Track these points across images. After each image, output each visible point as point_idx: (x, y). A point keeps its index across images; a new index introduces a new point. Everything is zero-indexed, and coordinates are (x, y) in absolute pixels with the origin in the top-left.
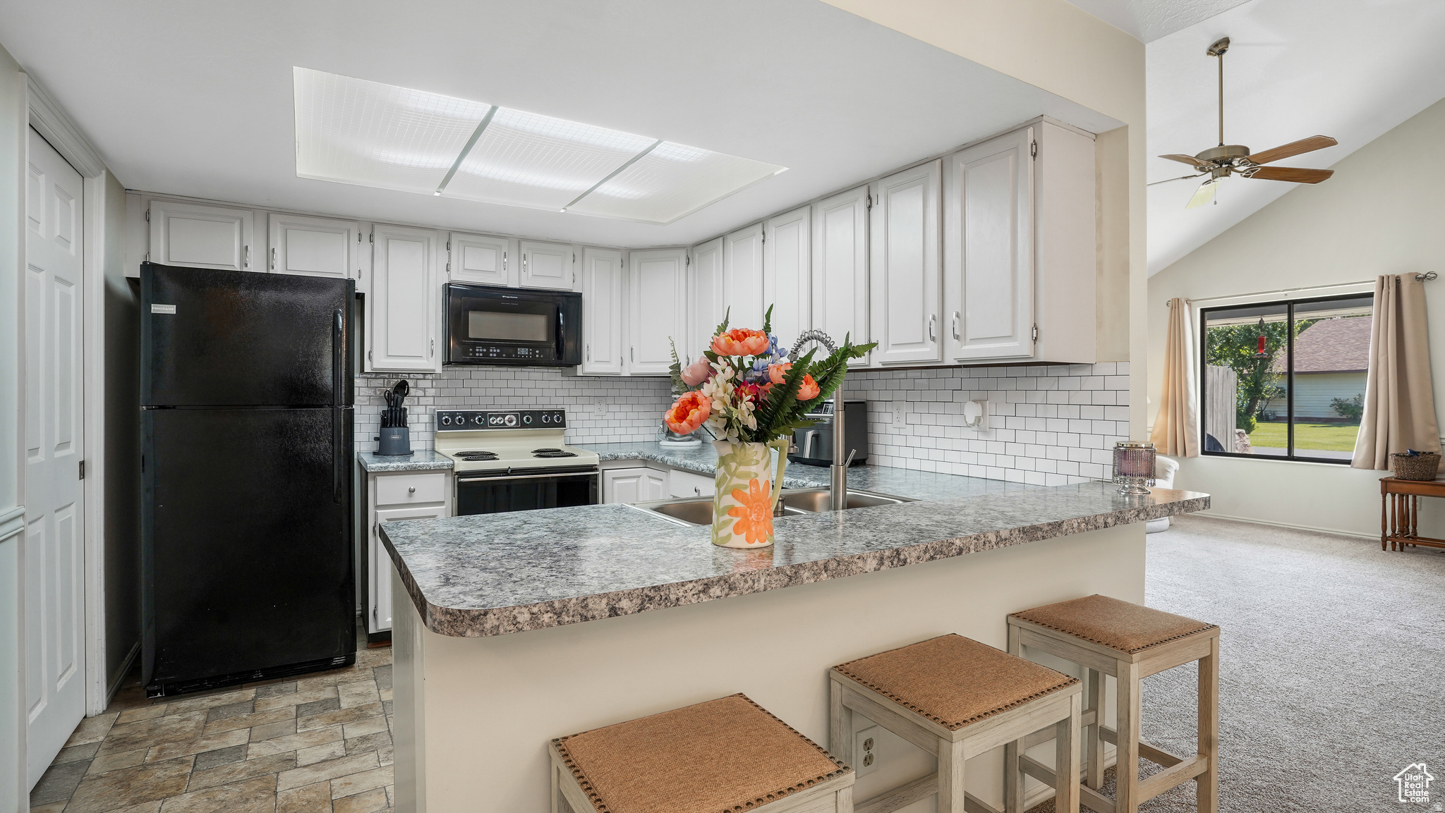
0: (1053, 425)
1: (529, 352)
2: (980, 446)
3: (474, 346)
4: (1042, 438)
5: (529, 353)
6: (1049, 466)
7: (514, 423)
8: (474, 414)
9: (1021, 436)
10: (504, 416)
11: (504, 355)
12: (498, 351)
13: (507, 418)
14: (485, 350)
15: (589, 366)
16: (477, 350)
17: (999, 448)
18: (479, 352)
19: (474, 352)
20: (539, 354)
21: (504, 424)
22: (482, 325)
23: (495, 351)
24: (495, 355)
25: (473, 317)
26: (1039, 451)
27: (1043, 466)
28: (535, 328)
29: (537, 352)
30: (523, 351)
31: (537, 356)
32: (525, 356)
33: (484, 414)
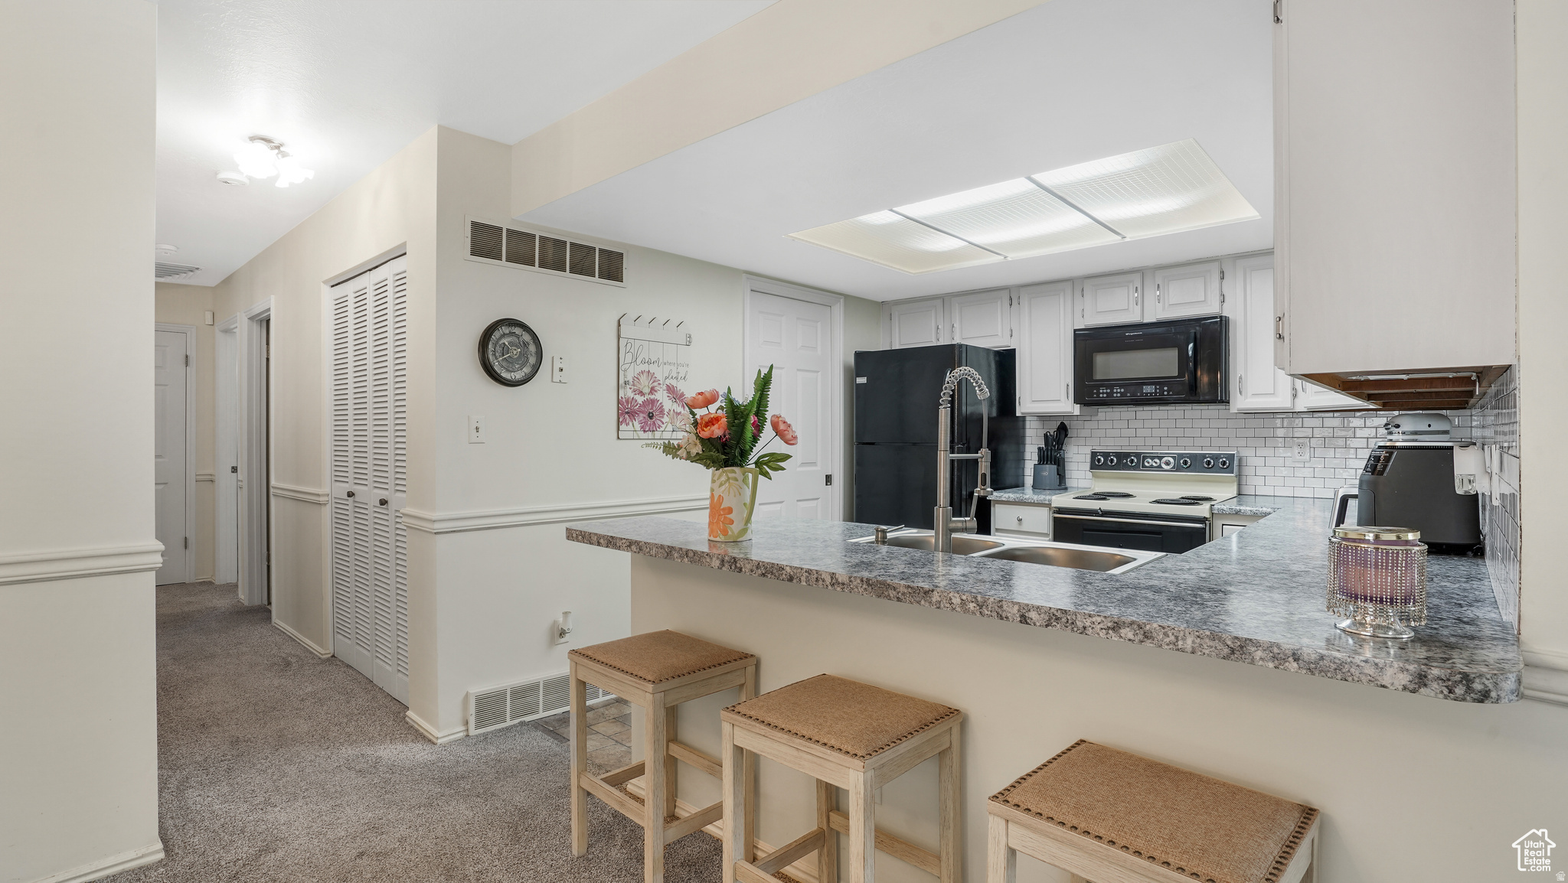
1: (1156, 389)
3: (1098, 387)
5: (1156, 391)
7: (1172, 465)
8: (1127, 455)
10: (1160, 458)
11: (1129, 395)
12: (1122, 390)
13: (1164, 460)
14: (1108, 391)
15: (1240, 401)
16: (1101, 391)
18: (1103, 393)
19: (1098, 393)
20: (1168, 391)
21: (1160, 466)
22: (1111, 365)
23: (1119, 390)
24: (1119, 395)
25: (1100, 359)
28: (1164, 362)
29: (1166, 388)
30: (1148, 389)
31: (1166, 393)
32: (1151, 394)
33: (1137, 455)
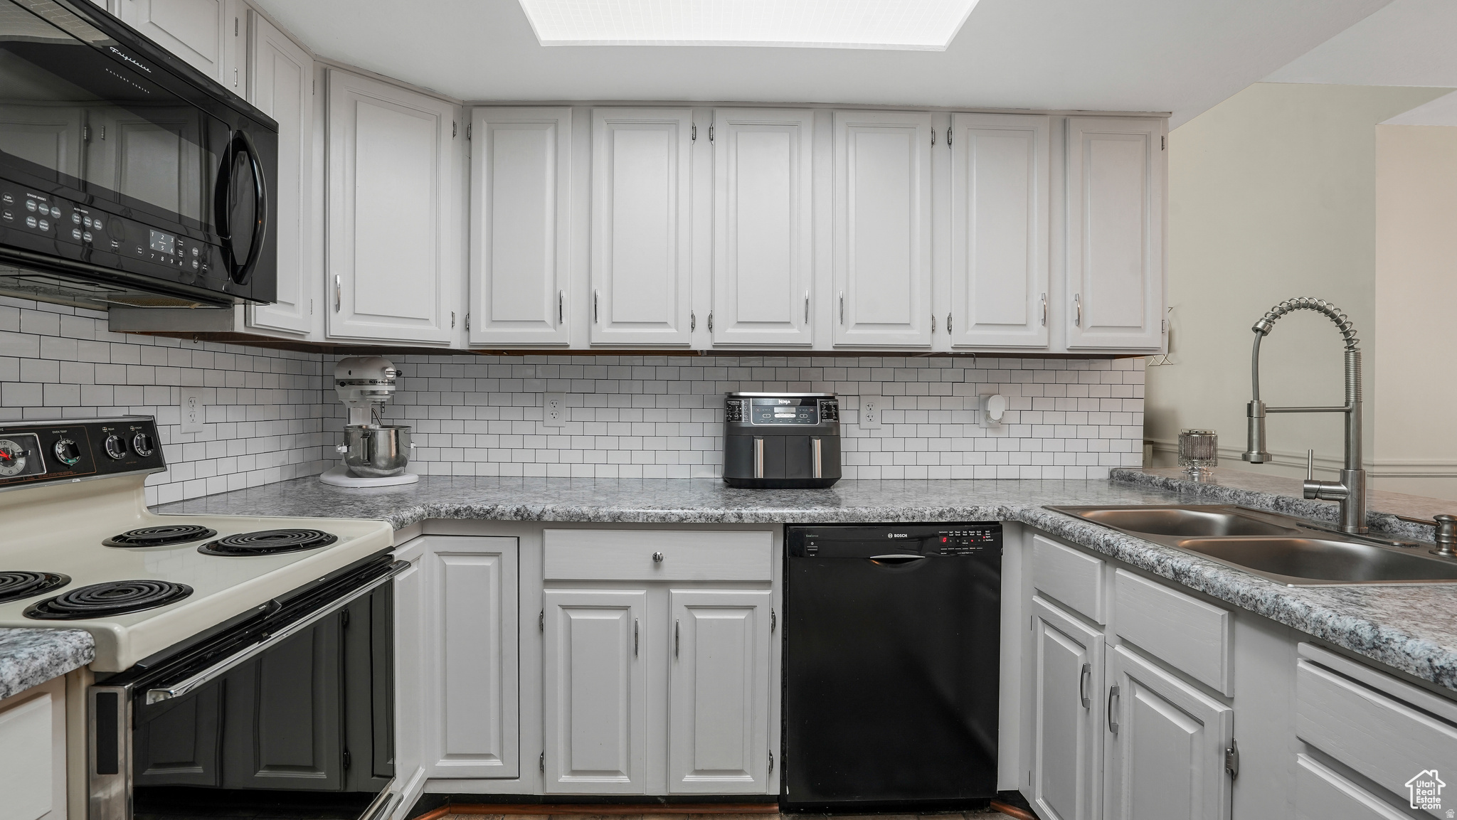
0: (1072, 418)
2: (990, 444)
4: (1061, 431)
5: (176, 252)
6: (1069, 459)
7: (21, 463)
9: (1038, 431)
17: (1013, 445)
26: (1058, 445)
27: (1060, 459)
32: (167, 256)
